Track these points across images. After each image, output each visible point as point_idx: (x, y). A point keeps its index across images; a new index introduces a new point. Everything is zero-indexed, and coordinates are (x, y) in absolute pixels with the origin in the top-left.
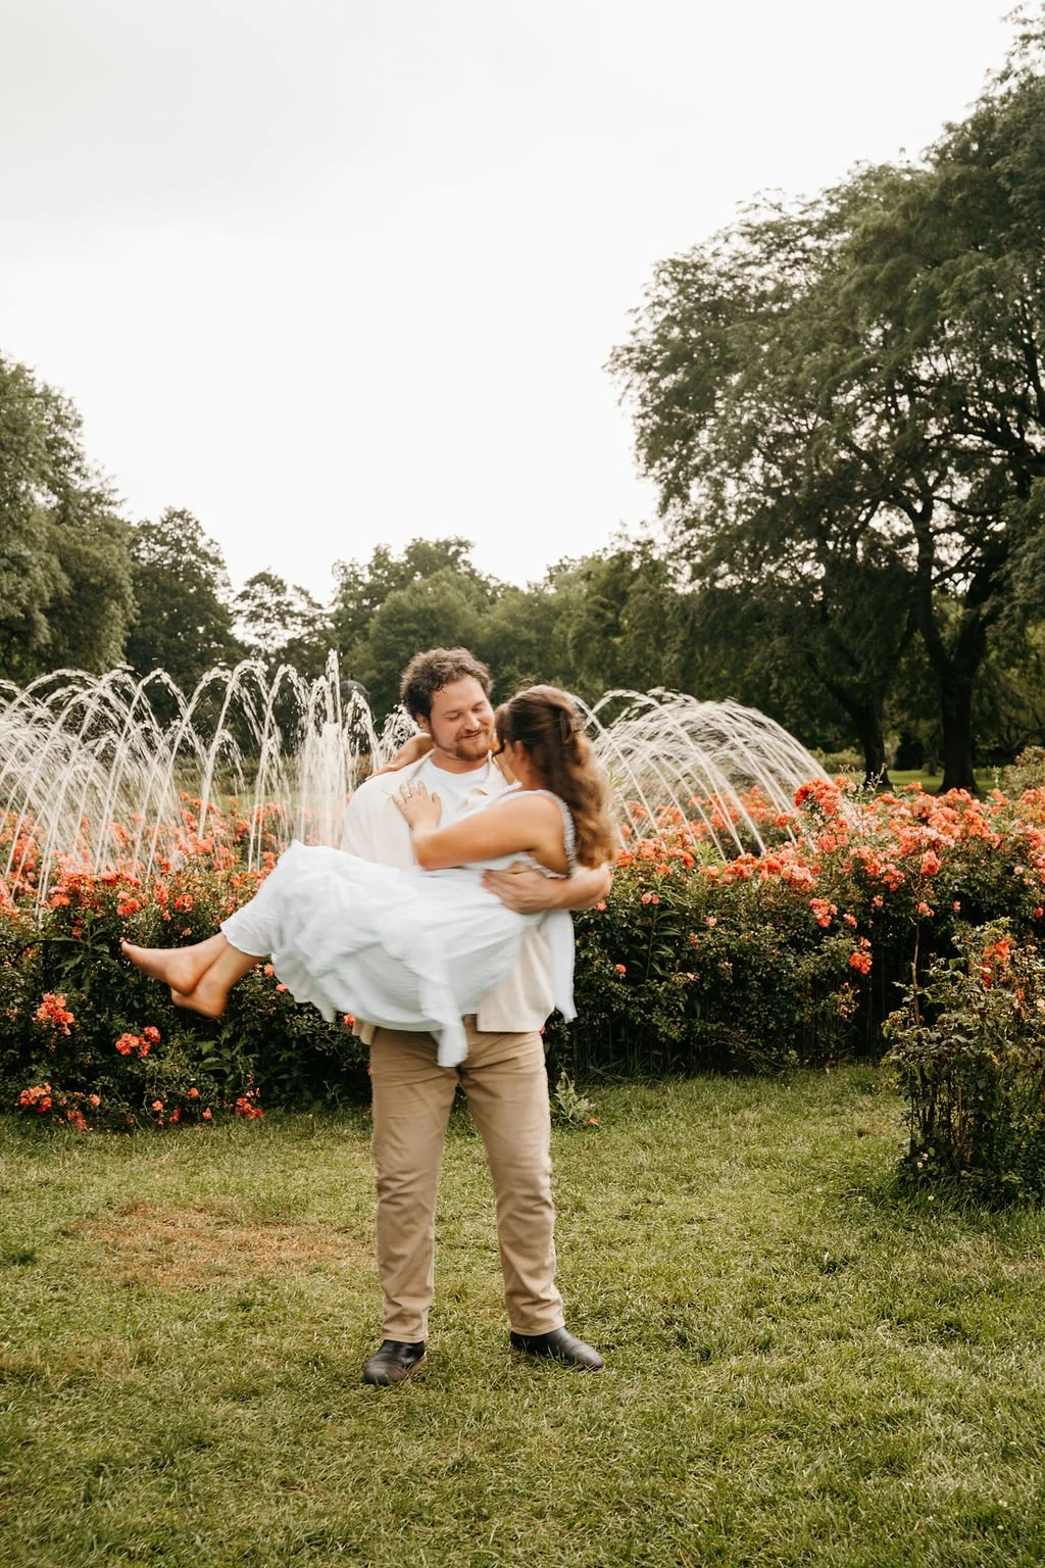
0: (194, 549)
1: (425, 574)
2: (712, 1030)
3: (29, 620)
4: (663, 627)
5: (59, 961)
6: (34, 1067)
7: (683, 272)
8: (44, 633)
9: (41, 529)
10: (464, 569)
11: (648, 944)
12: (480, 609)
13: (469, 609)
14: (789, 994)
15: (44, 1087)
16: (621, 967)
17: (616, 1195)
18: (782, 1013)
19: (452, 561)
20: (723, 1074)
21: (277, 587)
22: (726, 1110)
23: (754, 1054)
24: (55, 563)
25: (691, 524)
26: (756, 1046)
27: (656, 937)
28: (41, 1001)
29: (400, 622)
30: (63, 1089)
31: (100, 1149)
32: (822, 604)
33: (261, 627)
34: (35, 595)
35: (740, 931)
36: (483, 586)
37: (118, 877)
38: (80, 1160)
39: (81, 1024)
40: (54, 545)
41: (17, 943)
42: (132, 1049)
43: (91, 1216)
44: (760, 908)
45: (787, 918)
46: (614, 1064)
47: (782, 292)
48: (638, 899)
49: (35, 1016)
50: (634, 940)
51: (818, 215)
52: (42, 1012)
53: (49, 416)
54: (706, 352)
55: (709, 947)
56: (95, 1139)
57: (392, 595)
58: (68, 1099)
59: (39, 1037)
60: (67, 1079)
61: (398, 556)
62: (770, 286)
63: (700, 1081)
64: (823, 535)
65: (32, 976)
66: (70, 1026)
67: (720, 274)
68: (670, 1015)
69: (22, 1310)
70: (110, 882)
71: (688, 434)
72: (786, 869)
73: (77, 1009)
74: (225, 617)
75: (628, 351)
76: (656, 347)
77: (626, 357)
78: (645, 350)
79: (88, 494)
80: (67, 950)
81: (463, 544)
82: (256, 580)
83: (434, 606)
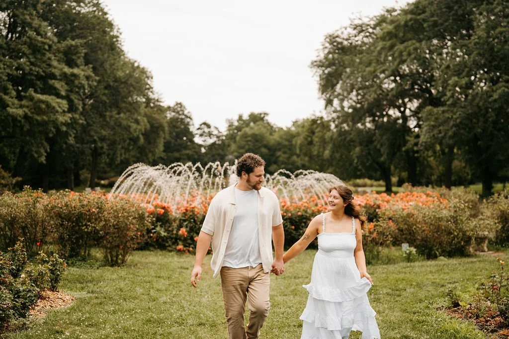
0: (183, 114)
1: (254, 123)
5: (183, 223)
6: (179, 243)
7: (332, 39)
8: (142, 141)
10: (265, 122)
12: (271, 134)
13: (268, 134)
15: (181, 246)
16: (293, 227)
19: (262, 119)
21: (209, 126)
24: (146, 120)
25: (334, 112)
28: (180, 230)
29: (246, 137)
30: (185, 247)
33: (203, 138)
34: (140, 130)
36: (272, 127)
37: (195, 207)
39: (188, 235)
40: (145, 115)
41: (174, 219)
47: (363, 44)
48: (297, 214)
49: (179, 233)
51: (372, 23)
53: (144, 76)
57: (244, 130)
58: (186, 249)
59: (180, 237)
60: (185, 245)
61: (246, 117)
62: (359, 43)
64: (374, 116)
65: (178, 225)
66: (186, 235)
67: (344, 39)
70: (193, 208)
71: (334, 86)
73: (187, 232)
74: (191, 136)
75: (316, 62)
76: (324, 61)
77: (315, 64)
78: (320, 61)
79: (154, 99)
80: (185, 221)
81: (266, 114)
82: (202, 124)
83: (257, 132)
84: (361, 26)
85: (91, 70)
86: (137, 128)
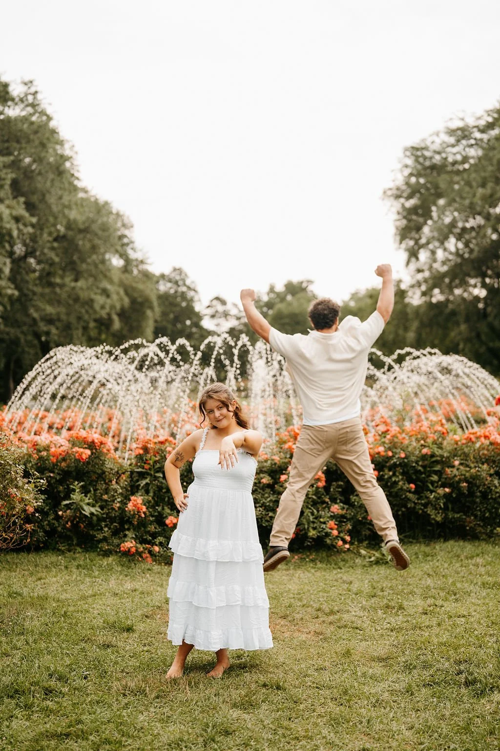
0: (185, 285)
1: (293, 295)
2: (457, 518)
3: (110, 319)
4: (407, 320)
5: (138, 481)
6: (127, 532)
7: (416, 152)
8: (117, 324)
9: (116, 276)
10: (309, 294)
11: (425, 474)
14: (495, 499)
15: (132, 542)
16: (412, 486)
17: (419, 602)
18: (493, 508)
19: (304, 290)
20: (462, 539)
21: (223, 303)
22: (467, 558)
23: (479, 529)
24: (122, 292)
25: (419, 271)
26: (479, 525)
27: (428, 471)
28: (130, 500)
30: (141, 543)
31: (159, 573)
32: (485, 309)
33: (215, 321)
34: (112, 307)
35: (471, 468)
37: (166, 440)
38: (151, 579)
39: (149, 512)
40: (122, 284)
41: (117, 472)
42: (174, 524)
43: (159, 607)
44: (480, 457)
45: (494, 462)
46: (408, 534)
47: (465, 159)
48: (420, 451)
49: (127, 507)
50: (418, 472)
51: (482, 123)
52: (130, 506)
53: (119, 224)
54: (428, 189)
55: (455, 476)
56: (156, 568)
57: (277, 306)
58: (143, 548)
59: (129, 518)
60: (142, 539)
61: (280, 288)
62: (459, 158)
63: (451, 542)
64: (484, 275)
65: (125, 488)
66: (144, 513)
67: (434, 152)
68: (436, 509)
69: (129, 656)
70: (162, 443)
71: (419, 229)
72: (492, 438)
73: (147, 504)
74: (199, 317)
75: (390, 189)
76: (404, 187)
77: (389, 193)
78: (398, 189)
79: (137, 260)
80: (142, 475)
81: (310, 282)
82: (215, 299)
83: (297, 311)
84: (462, 129)
85: (23, 206)
86: (105, 303)
